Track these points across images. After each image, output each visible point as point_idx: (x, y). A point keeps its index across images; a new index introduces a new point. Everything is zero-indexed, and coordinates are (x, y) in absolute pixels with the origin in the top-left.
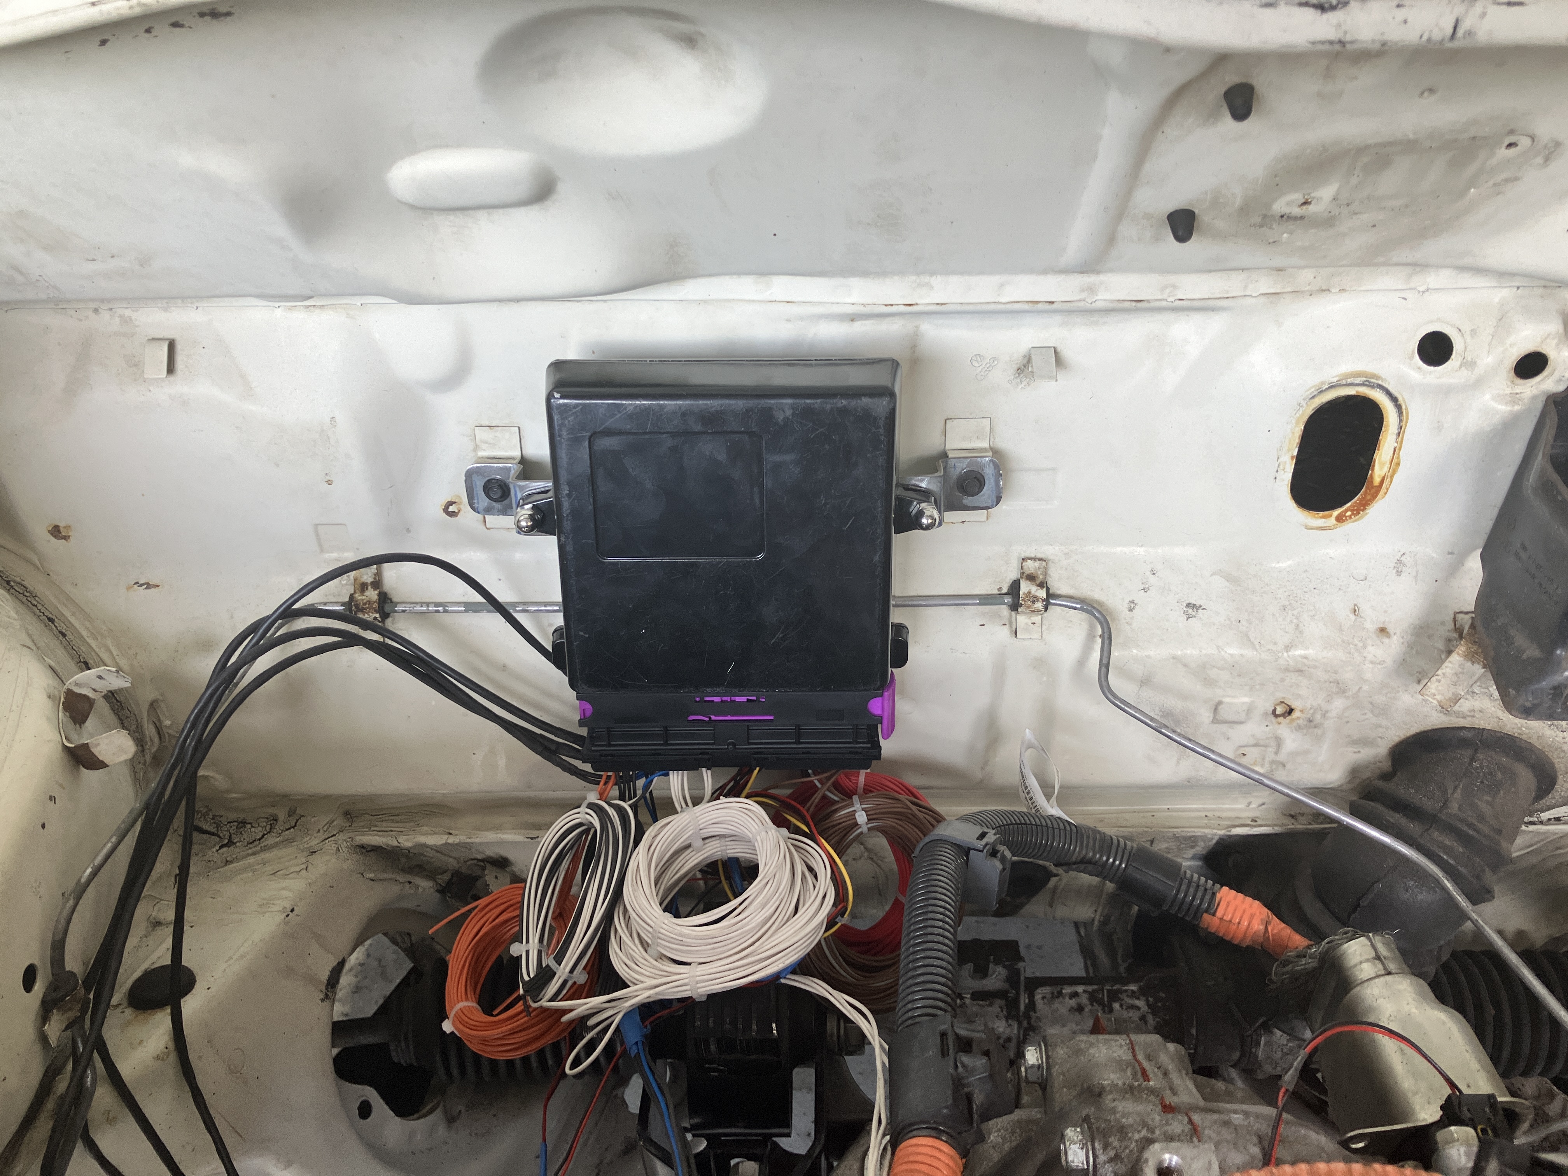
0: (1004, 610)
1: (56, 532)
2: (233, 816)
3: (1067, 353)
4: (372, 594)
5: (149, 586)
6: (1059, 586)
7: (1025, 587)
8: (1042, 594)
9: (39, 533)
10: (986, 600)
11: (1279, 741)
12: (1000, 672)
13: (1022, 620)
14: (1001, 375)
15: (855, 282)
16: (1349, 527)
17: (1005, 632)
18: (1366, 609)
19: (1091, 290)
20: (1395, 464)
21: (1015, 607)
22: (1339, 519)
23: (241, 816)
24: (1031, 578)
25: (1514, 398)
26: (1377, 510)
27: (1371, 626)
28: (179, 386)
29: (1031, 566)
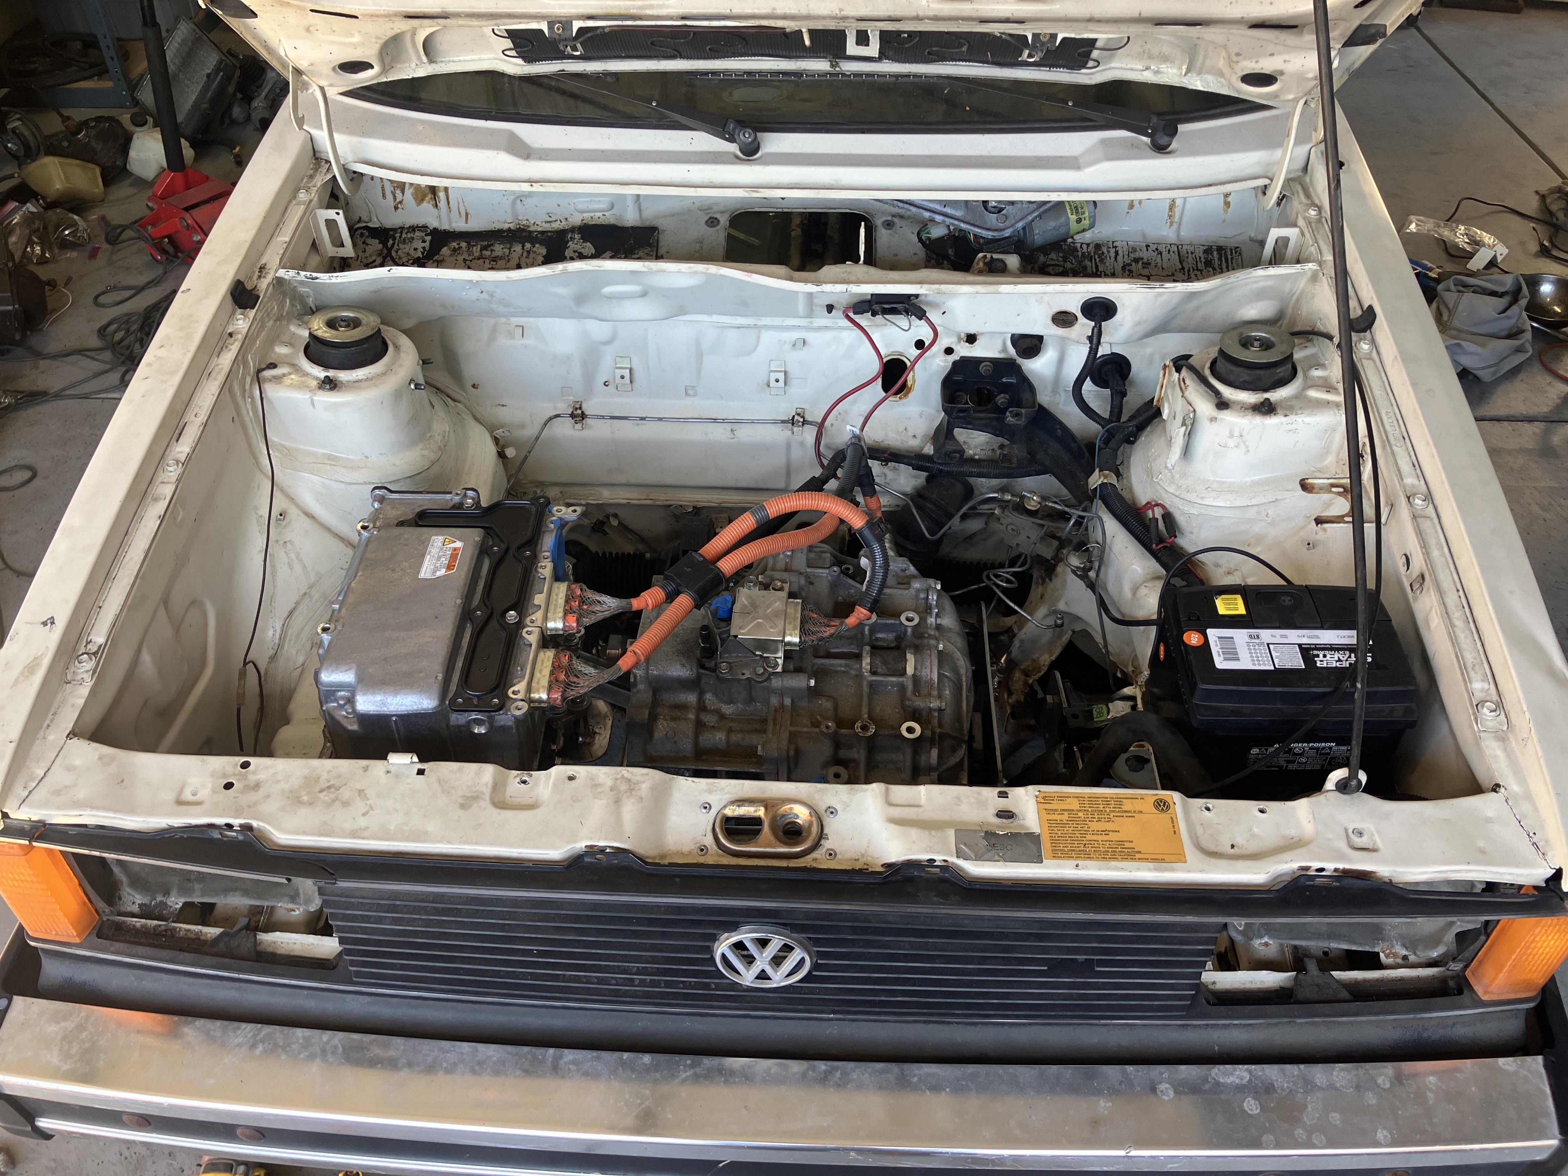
0: (790, 425)
1: (474, 386)
2: (522, 490)
3: (807, 340)
4: (579, 412)
5: (503, 406)
6: (809, 418)
7: (796, 417)
8: (802, 420)
9: (469, 386)
10: (783, 422)
11: (885, 475)
12: (788, 446)
13: (795, 429)
14: (787, 347)
15: (738, 318)
16: (904, 401)
17: (790, 432)
18: (909, 429)
19: (811, 323)
20: (914, 381)
21: (793, 424)
22: (900, 398)
23: (524, 490)
24: (799, 415)
25: (946, 361)
26: (910, 395)
27: (911, 434)
28: (524, 341)
29: (799, 411)
